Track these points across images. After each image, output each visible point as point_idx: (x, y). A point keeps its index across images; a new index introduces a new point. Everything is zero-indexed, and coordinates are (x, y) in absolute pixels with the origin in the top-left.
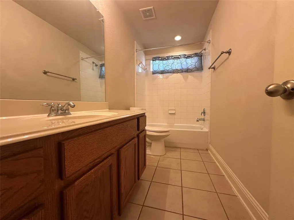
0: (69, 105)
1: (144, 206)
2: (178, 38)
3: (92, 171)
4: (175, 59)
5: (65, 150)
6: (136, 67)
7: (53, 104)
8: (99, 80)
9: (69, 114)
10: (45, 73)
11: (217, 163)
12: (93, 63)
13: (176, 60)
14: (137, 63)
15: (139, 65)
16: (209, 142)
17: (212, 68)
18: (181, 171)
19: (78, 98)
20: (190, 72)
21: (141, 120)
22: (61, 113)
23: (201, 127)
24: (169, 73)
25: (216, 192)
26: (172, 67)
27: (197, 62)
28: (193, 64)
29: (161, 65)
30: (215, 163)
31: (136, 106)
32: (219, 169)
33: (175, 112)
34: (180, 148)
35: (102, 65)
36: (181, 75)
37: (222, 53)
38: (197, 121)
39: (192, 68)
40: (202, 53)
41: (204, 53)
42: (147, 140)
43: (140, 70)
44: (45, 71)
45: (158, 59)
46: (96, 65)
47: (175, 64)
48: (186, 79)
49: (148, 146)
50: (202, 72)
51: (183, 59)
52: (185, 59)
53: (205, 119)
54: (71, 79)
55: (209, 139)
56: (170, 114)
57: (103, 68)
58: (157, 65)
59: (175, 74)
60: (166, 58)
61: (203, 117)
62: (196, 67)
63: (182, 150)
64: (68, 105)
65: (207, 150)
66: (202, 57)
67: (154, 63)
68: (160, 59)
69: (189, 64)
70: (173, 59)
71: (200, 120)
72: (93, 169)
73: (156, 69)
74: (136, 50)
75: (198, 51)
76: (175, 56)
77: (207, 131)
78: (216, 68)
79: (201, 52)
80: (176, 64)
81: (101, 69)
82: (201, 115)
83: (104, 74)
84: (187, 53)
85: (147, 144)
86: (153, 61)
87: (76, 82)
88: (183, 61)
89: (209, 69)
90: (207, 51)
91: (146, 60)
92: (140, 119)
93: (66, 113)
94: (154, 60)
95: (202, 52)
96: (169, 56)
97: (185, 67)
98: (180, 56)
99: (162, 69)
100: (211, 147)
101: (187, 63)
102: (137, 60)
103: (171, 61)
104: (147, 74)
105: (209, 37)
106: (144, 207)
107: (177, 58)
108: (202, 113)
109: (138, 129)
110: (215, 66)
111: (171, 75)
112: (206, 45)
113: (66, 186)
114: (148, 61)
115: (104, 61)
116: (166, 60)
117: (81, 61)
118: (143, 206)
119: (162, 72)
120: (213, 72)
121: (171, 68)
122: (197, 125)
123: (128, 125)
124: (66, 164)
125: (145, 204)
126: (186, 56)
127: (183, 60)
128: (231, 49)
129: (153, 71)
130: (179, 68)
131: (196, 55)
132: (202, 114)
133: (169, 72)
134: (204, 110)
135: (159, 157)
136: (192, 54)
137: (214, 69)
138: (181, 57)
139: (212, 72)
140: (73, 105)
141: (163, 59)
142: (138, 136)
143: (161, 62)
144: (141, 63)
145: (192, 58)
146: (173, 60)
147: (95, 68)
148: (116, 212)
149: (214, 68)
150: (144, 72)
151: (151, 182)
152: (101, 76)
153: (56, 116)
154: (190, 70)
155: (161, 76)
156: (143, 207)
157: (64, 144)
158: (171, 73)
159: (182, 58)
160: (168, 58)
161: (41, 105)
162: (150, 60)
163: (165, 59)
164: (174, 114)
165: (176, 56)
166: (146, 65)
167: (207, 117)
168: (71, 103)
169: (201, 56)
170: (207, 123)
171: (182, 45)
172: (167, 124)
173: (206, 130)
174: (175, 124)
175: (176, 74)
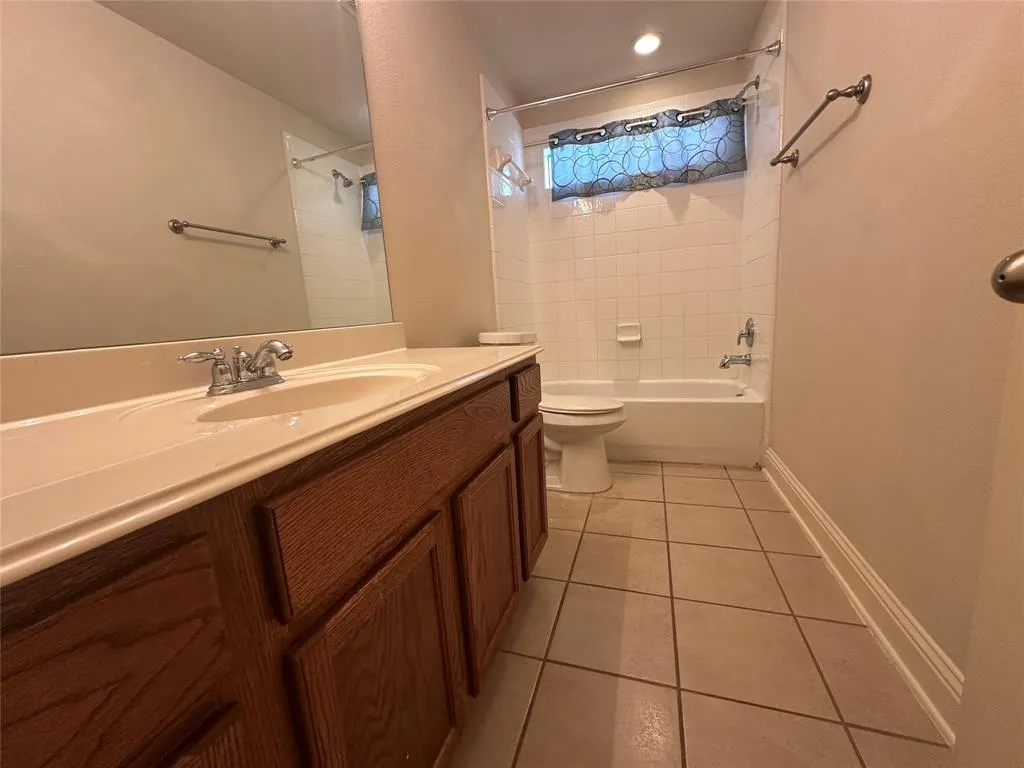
0: (273, 350)
1: (549, 661)
2: (647, 44)
3: (375, 579)
4: (636, 132)
5: (279, 529)
6: (492, 177)
7: (218, 351)
8: (362, 239)
9: (276, 379)
10: (177, 228)
11: (795, 512)
12: (336, 174)
13: (639, 137)
14: (493, 164)
15: (501, 170)
16: (766, 441)
17: (785, 162)
18: (668, 545)
19: (301, 319)
20: (694, 182)
21: (523, 381)
22: (251, 380)
23: (735, 387)
24: (614, 190)
25: (792, 615)
26: (625, 166)
27: (726, 138)
28: (708, 147)
29: (586, 161)
30: (788, 512)
31: (499, 327)
32: (804, 535)
33: (638, 338)
34: (662, 463)
35: (368, 181)
36: (663, 194)
37: (830, 99)
38: (721, 367)
39: (704, 164)
40: (744, 100)
41: (751, 98)
42: (547, 442)
43: (507, 190)
44: (175, 222)
45: (571, 138)
46: (348, 184)
47: (638, 152)
48: (679, 208)
49: (551, 461)
50: (742, 176)
51: (668, 129)
52: (677, 128)
53: (754, 357)
54: (267, 243)
55: (767, 428)
56: (623, 344)
57: (374, 191)
58: (570, 163)
59: (637, 193)
60: (603, 132)
61: (743, 350)
62: (718, 161)
63: (667, 470)
64: (270, 351)
65: (759, 467)
66: (742, 116)
67: (555, 158)
68: (579, 137)
69: (693, 147)
70: (629, 133)
71: (733, 361)
72: (379, 574)
73: (566, 178)
74: (488, 110)
75: (729, 93)
76: (635, 121)
77: (760, 400)
78: (800, 160)
79: (742, 93)
80: (641, 155)
81: (366, 196)
82: (739, 342)
83: (379, 215)
84: (684, 103)
85: (547, 456)
86: (552, 148)
87: (284, 251)
88: (669, 139)
89: (773, 164)
90: (763, 88)
91: (526, 147)
92: (518, 380)
93: (266, 377)
94: (557, 146)
95: (745, 96)
96: (614, 125)
97: (675, 163)
98: (654, 117)
99: (586, 176)
100: (772, 456)
101: (684, 147)
102: (492, 151)
103: (619, 143)
104: (532, 203)
105: (776, 31)
106: (547, 664)
107: (646, 127)
108: (741, 335)
109: (515, 417)
110: (797, 151)
111: (624, 199)
112: (762, 66)
113: (299, 640)
114: (533, 151)
115: (373, 165)
116: (603, 139)
117: (293, 173)
118: (546, 660)
119: (590, 191)
120: (791, 174)
121: (622, 171)
122: (725, 379)
123: (477, 409)
124: (289, 573)
125: (550, 654)
126: (680, 118)
127: (668, 134)
128: (868, 78)
129: (553, 190)
130: (653, 169)
131: (721, 108)
132: (743, 340)
133: (616, 185)
134: (749, 324)
135: (588, 498)
136: (706, 108)
137: (795, 166)
138: (660, 124)
139: (785, 176)
140: (286, 350)
141: (590, 137)
142: (515, 438)
143: (584, 148)
144: (510, 160)
145: (703, 122)
146: (631, 138)
147: (344, 192)
148: (460, 690)
149: (793, 160)
150: (523, 194)
151: (567, 585)
152: (370, 223)
153: (235, 391)
154: (697, 175)
155: (583, 205)
156: (544, 664)
157: (273, 511)
158: (620, 189)
159: (663, 127)
160: (609, 132)
161: (179, 359)
162: (539, 144)
163: (596, 138)
164: (638, 344)
165: (641, 120)
166: (527, 167)
167: (761, 351)
168: (278, 344)
169: (741, 112)
170: (761, 374)
171: (664, 71)
172: (611, 382)
173: (755, 396)
174: (642, 381)
175: (642, 193)
